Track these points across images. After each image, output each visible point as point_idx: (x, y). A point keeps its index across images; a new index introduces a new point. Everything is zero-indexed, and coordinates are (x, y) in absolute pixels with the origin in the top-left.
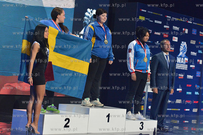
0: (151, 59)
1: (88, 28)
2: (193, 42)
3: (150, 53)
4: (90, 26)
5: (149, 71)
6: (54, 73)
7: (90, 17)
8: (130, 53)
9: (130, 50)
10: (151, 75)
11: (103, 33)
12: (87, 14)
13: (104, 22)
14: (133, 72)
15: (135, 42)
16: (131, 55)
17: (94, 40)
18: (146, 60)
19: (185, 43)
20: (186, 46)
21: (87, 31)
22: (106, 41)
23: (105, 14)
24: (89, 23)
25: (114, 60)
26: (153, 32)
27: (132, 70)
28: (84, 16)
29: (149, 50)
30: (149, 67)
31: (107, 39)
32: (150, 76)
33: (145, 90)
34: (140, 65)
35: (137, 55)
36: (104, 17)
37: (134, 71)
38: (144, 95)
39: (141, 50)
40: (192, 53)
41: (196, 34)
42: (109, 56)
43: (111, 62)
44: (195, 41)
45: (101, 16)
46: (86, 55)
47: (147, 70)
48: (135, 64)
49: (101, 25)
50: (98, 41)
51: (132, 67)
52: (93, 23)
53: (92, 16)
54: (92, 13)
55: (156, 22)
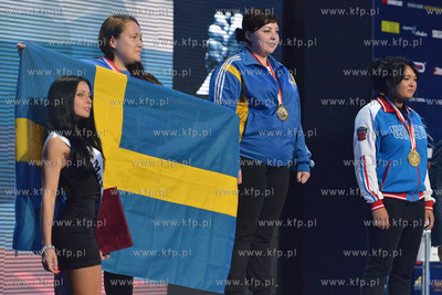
0: (430, 156)
1: (220, 74)
3: (425, 135)
4: (227, 66)
5: (428, 195)
6: (128, 216)
7: (226, 37)
8: (364, 144)
9: (362, 134)
10: (435, 206)
11: (270, 87)
12: (214, 29)
13: (272, 50)
14: (379, 202)
15: (374, 107)
16: (367, 149)
17: (243, 110)
18: (415, 159)
21: (220, 84)
22: (282, 110)
23: (273, 26)
24: (225, 58)
25: (312, 171)
26: (430, 69)
27: (373, 194)
28: (208, 35)
29: (422, 128)
30: (427, 183)
31: (284, 105)
32: (435, 211)
33: (421, 257)
34: (397, 178)
35: (385, 146)
36: (269, 36)
37: (381, 196)
38: (420, 273)
39: (398, 131)
42: (296, 155)
43: (304, 177)
45: (260, 32)
46: (224, 152)
47: (421, 194)
48: (383, 176)
49: (263, 61)
50: (259, 114)
51: (372, 186)
52: (237, 58)
53: (230, 33)
54: (230, 24)
55: (436, 34)
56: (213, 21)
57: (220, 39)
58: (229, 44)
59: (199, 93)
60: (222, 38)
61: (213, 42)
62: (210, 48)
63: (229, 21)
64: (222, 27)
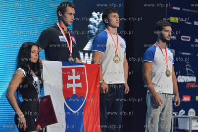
53: (99, 22)
55: (196, 23)
56: (91, 16)
57: (95, 25)
58: (99, 27)
59: (84, 49)
60: (95, 24)
61: (91, 26)
62: (90, 29)
63: (99, 16)
64: (96, 19)
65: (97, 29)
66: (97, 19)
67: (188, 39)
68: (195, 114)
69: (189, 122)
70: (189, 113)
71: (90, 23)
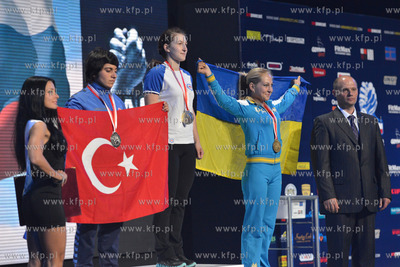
2: (390, 80)
7: (124, 49)
19: (371, 84)
20: (374, 92)
26: (286, 67)
40: (390, 107)
41: (394, 59)
44: (395, 78)
53: (128, 44)
54: (127, 37)
55: (289, 40)
56: (113, 35)
57: (119, 49)
58: (127, 53)
63: (126, 35)
64: (121, 40)
65: (123, 58)
66: (124, 40)
67: (279, 67)
68: (296, 192)
69: (287, 206)
70: (286, 192)
71: (112, 47)
